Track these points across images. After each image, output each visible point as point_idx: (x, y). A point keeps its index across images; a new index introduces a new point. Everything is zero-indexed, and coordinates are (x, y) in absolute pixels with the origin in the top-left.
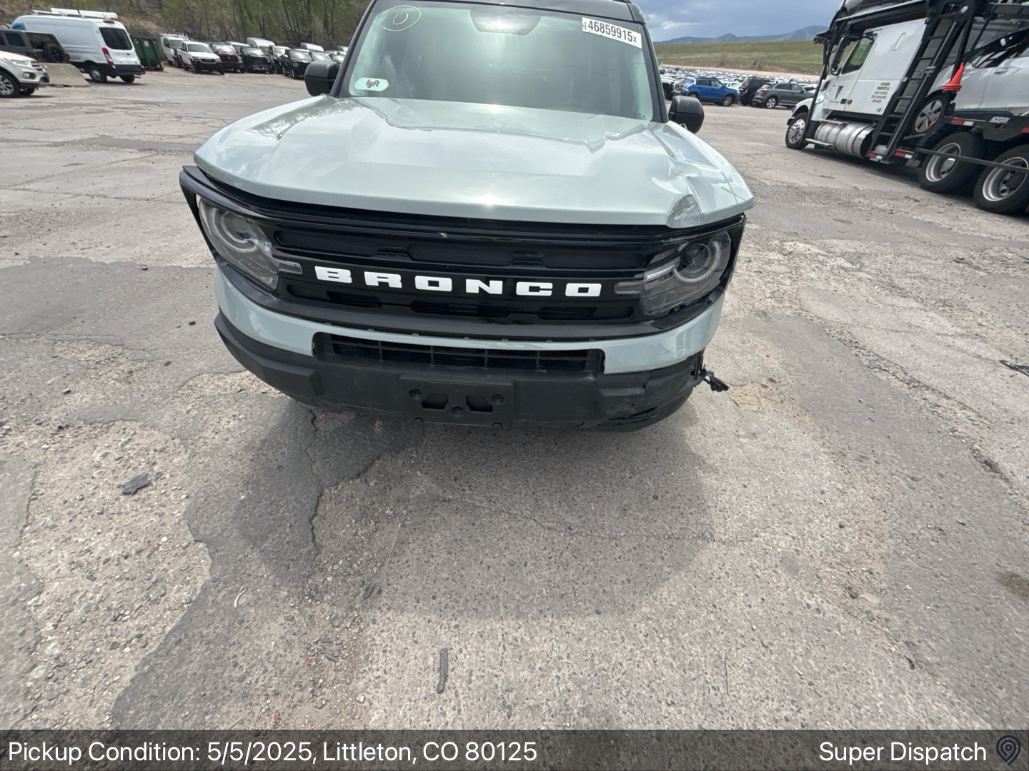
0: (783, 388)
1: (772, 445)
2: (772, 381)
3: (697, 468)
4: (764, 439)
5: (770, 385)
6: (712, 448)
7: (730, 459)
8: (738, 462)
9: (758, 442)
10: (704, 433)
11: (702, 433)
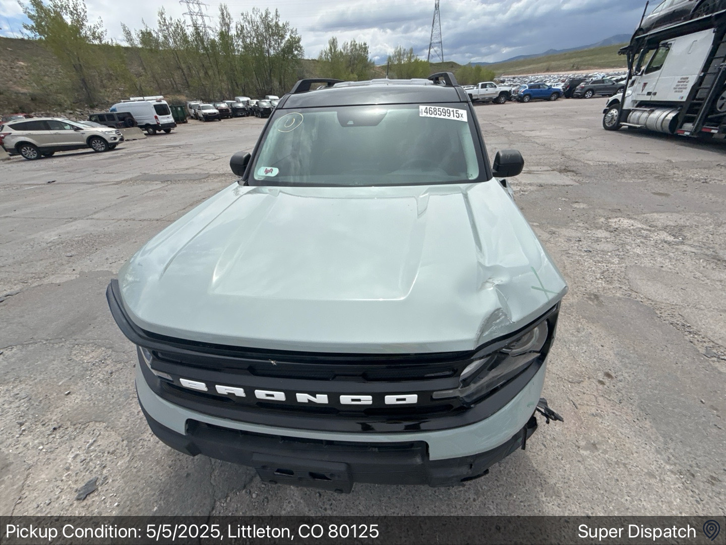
0: (620, 385)
1: (614, 460)
2: (608, 375)
3: (539, 489)
4: (605, 452)
5: (606, 380)
6: (553, 462)
7: (572, 478)
8: (580, 482)
9: (599, 455)
10: (545, 443)
11: (542, 444)
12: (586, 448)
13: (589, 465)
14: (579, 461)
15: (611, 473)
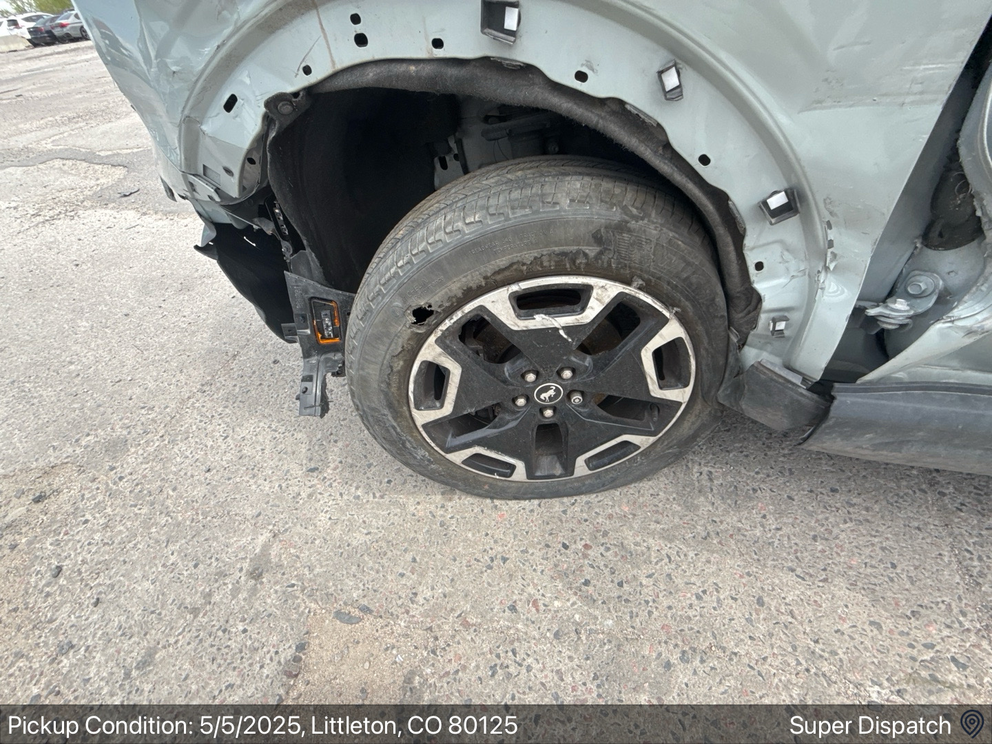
6: (285, 467)
7: (252, 481)
8: (240, 492)
9: (241, 570)
10: (315, 474)
11: (317, 469)
12: (266, 547)
13: (244, 530)
14: (259, 514)
15: (210, 565)
